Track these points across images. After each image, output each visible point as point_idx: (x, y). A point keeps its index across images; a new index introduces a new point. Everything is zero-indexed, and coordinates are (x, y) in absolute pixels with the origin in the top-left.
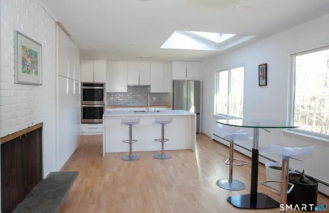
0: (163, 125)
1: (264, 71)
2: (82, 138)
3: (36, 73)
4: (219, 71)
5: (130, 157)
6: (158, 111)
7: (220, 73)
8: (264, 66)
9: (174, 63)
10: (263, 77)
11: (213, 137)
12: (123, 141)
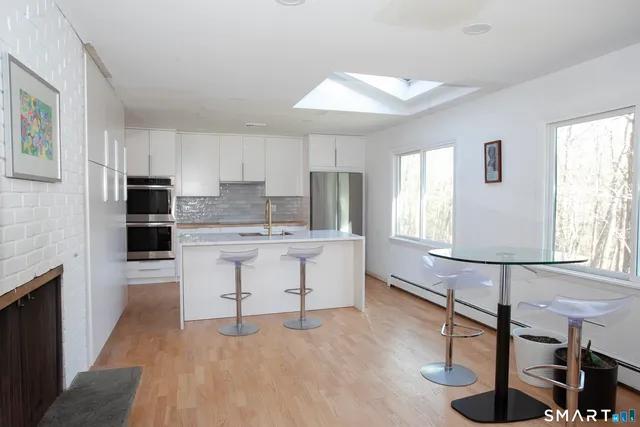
0: (303, 261)
1: (494, 154)
2: (131, 291)
3: (50, 154)
4: (400, 155)
5: (237, 327)
6: (286, 234)
7: (404, 158)
8: (495, 145)
9: (312, 138)
10: (494, 166)
11: (391, 281)
12: (223, 296)
